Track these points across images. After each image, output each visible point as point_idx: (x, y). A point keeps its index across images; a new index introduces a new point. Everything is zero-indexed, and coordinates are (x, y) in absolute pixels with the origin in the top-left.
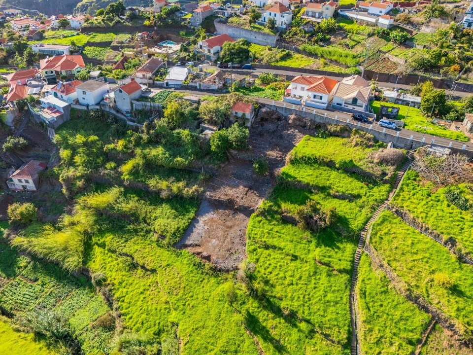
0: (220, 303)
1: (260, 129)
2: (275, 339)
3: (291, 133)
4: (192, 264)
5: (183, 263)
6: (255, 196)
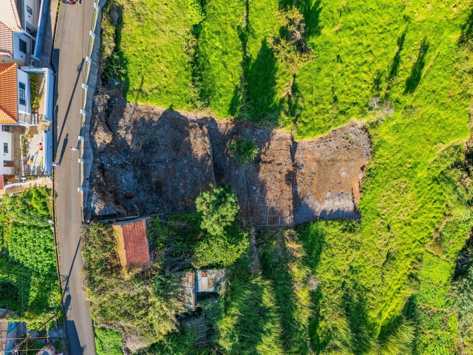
1: (142, 197)
2: (419, 55)
3: (132, 132)
4: (372, 185)
5: (373, 198)
6: (270, 147)
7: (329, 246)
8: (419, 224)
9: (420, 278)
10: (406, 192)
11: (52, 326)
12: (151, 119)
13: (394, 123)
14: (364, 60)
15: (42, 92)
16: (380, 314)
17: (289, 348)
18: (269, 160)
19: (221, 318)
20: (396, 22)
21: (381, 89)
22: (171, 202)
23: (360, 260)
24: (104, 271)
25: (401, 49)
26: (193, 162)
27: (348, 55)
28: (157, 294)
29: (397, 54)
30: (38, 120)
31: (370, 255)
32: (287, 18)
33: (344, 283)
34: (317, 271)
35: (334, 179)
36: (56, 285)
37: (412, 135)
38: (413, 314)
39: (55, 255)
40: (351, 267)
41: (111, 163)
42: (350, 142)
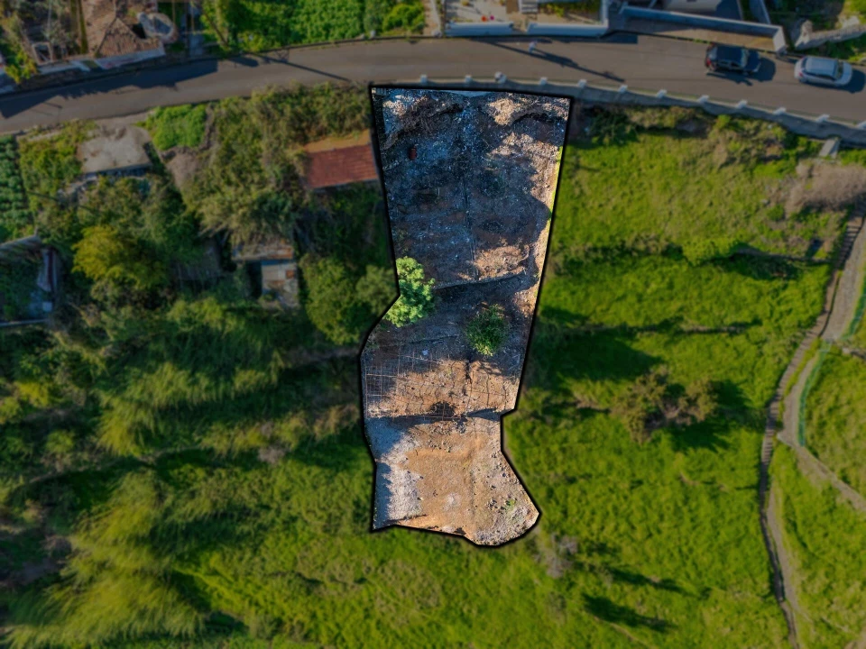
1: (411, 173)
2: (648, 618)
3: (512, 155)
4: (431, 548)
5: (411, 552)
6: (492, 377)
7: (330, 479)
8: (367, 633)
9: (276, 639)
10: (421, 608)
11: (208, 38)
12: (533, 184)
13: (536, 581)
14: (636, 525)
15: (570, 19)
16: (215, 573)
17: (163, 418)
18: (471, 375)
19: (220, 303)
20: (699, 575)
21: (590, 555)
22: (403, 219)
23: (306, 534)
24: (298, 118)
25: (656, 586)
26: (469, 253)
27: (644, 498)
28: (263, 201)
29: (648, 581)
30: (528, 13)
31: (316, 551)
32: (698, 395)
33: (267, 508)
34: (290, 462)
35: (441, 484)
36: (273, 43)
37: (517, 613)
38: (213, 632)
39: (320, 42)
40: (294, 519)
41: (463, 123)
42: (502, 508)
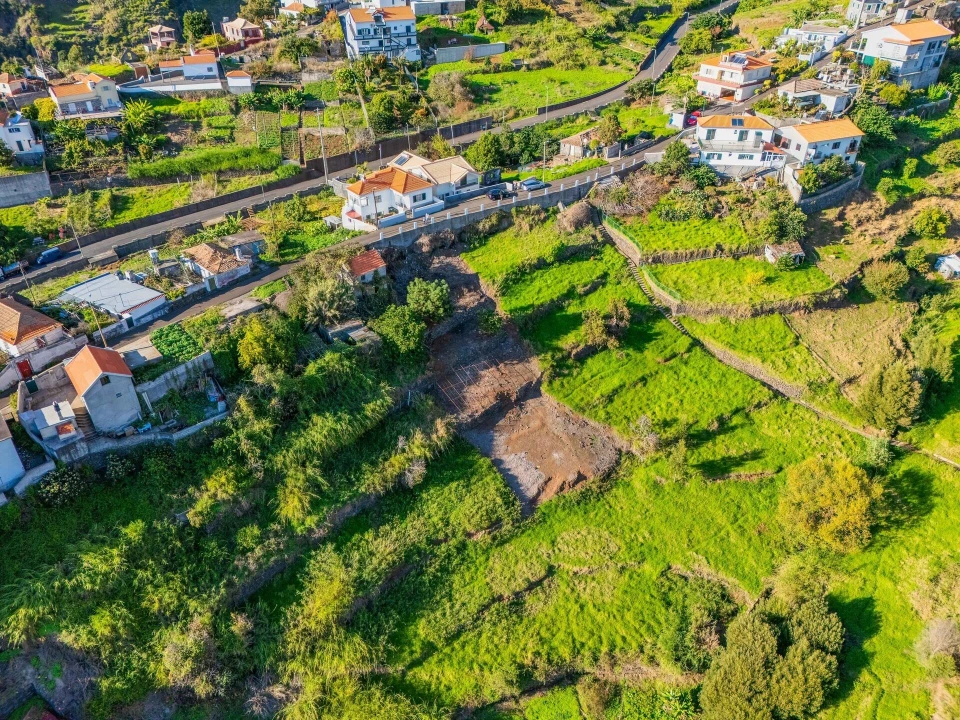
0: (661, 496)
2: (743, 456)
3: (442, 265)
6: (515, 366)
8: (594, 622)
18: (503, 371)
25: (720, 432)
29: (714, 432)
35: (542, 450)
42: (591, 444)
